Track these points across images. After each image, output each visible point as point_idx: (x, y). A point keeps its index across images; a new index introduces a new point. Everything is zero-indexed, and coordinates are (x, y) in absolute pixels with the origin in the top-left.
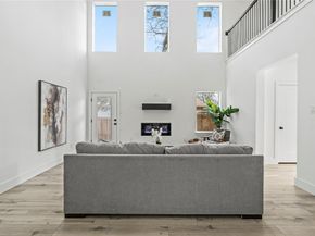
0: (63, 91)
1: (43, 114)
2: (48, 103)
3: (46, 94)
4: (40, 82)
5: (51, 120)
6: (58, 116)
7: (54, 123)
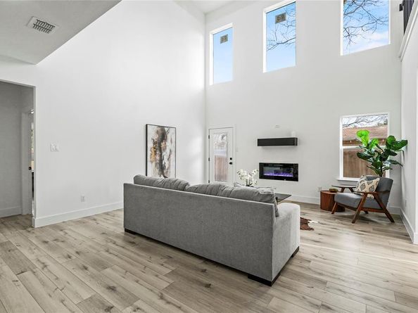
0: (172, 131)
1: (149, 152)
2: (155, 143)
3: (153, 135)
4: (147, 125)
5: (158, 158)
6: (166, 154)
7: (161, 160)
